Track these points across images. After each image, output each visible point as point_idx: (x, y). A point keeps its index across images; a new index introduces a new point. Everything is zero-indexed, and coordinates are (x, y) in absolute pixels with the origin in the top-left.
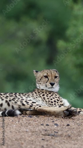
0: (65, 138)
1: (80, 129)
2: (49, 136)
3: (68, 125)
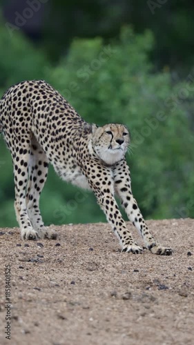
0: (54, 265)
3: (58, 245)
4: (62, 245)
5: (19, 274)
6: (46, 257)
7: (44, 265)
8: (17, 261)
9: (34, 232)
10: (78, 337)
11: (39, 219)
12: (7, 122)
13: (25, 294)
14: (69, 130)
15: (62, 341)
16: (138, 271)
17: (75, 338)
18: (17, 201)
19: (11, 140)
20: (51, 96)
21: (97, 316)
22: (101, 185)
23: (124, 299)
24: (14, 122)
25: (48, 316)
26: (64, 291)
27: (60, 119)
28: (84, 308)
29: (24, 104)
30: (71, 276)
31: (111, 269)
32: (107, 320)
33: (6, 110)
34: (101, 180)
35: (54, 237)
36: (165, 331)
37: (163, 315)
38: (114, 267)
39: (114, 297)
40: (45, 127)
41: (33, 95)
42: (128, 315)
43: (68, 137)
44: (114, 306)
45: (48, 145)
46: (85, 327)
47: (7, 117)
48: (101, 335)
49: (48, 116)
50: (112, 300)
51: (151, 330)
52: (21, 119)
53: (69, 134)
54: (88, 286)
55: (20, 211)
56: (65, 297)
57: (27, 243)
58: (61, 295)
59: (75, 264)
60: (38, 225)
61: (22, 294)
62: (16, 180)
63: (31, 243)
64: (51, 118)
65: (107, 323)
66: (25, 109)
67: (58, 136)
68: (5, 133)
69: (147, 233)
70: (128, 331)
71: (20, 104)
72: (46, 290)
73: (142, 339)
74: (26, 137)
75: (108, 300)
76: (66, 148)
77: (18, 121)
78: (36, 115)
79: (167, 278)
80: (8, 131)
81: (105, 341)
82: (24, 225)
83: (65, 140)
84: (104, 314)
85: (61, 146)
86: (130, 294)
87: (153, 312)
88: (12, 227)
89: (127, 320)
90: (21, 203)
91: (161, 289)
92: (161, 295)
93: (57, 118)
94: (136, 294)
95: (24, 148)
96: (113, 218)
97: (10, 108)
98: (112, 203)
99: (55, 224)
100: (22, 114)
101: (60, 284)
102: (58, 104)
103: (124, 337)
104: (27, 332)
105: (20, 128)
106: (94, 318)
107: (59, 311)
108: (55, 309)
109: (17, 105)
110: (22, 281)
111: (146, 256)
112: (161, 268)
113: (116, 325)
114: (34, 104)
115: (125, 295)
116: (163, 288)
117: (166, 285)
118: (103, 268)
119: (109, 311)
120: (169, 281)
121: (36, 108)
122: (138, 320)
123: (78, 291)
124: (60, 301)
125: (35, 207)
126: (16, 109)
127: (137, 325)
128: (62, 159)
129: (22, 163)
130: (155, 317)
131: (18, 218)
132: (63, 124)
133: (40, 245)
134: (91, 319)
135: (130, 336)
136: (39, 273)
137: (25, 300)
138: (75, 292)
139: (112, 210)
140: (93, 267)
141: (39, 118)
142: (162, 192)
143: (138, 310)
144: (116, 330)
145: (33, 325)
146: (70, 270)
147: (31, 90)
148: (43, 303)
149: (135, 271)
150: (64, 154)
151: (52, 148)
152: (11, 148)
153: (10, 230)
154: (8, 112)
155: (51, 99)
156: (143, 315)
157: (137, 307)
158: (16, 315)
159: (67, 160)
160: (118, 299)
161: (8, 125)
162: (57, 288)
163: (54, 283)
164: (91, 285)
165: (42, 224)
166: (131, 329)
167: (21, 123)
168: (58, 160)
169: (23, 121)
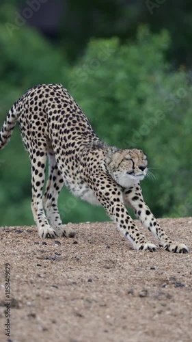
0: (72, 262)
1: (93, 249)
2: (47, 261)
3: (76, 243)
4: (79, 243)
5: (37, 272)
6: (63, 255)
7: (61, 263)
8: (36, 259)
9: (51, 230)
10: (95, 334)
11: (57, 218)
12: (25, 124)
13: (43, 292)
14: (78, 146)
15: (79, 339)
16: (154, 269)
17: (92, 335)
18: (34, 201)
19: (29, 142)
20: (65, 106)
21: (113, 314)
22: (111, 195)
23: (141, 296)
24: (31, 125)
25: (65, 313)
26: (81, 289)
27: (71, 133)
28: (101, 306)
29: (40, 110)
30: (88, 274)
31: (127, 267)
32: (124, 318)
33: (23, 113)
34: (110, 190)
35: (72, 236)
36: (181, 328)
37: (179, 312)
38: (130, 264)
39: (130, 294)
40: (57, 138)
41: (49, 102)
42: (145, 313)
43: (76, 153)
44: (131, 304)
45: (59, 158)
46: (102, 324)
47: (24, 120)
48: (118, 333)
49: (61, 128)
50: (129, 298)
51: (167, 327)
52: (38, 123)
53: (78, 150)
54: (105, 284)
55: (36, 211)
56: (82, 295)
57: (45, 241)
58: (78, 293)
59: (92, 262)
60: (56, 223)
61: (40, 292)
62: (34, 181)
63: (49, 241)
64: (63, 130)
65: (124, 320)
66: (41, 114)
67: (68, 150)
68: (24, 134)
69: (163, 235)
70: (144, 328)
71: (36, 109)
72: (64, 287)
73: (159, 336)
74: (43, 140)
75: (124, 297)
76: (75, 163)
77: (34, 125)
78: (51, 124)
79: (183, 275)
80: (26, 133)
81: (122, 338)
82: (42, 223)
83: (74, 155)
84: (121, 311)
85: (70, 161)
86: (146, 291)
87: (169, 309)
88: (30, 225)
89: (143, 318)
90: (38, 203)
91: (177, 286)
92: (177, 293)
93: (68, 132)
94: (153, 292)
95: (41, 151)
96: (125, 224)
97: (27, 111)
98: (123, 210)
99: (73, 223)
100: (39, 119)
101: (78, 281)
102: (71, 116)
103: (141, 335)
104: (45, 330)
105: (37, 132)
106: (111, 316)
107: (76, 309)
108: (72, 307)
109: (33, 109)
110: (40, 279)
111: (162, 254)
112: (177, 266)
113: (132, 323)
114: (49, 111)
115: (142, 293)
116: (180, 285)
117: (182, 283)
118: (120, 266)
119: (126, 308)
120: (186, 279)
121: (51, 117)
122: (154, 318)
123: (95, 289)
124: (78, 299)
125: (54, 205)
126: (33, 113)
127: (154, 322)
128: (71, 173)
129: (39, 164)
130: (172, 315)
131: (36, 217)
132: (73, 139)
133: (58, 242)
134: (108, 317)
135: (147, 333)
136: (56, 271)
137: (43, 298)
138: (93, 290)
139: (123, 216)
140: (110, 265)
141: (53, 127)
142: (178, 190)
143: (154, 307)
144: (133, 327)
145: (50, 322)
146: (88, 267)
147: (47, 96)
148: (61, 301)
149: (151, 269)
150: (73, 168)
151: (63, 161)
152: (29, 150)
153: (28, 228)
154: (26, 115)
155: (65, 109)
156: (160, 313)
157: (154, 304)
158: (34, 312)
159: (76, 175)
160: (135, 296)
161: (26, 127)
162: (74, 285)
163: (71, 280)
164: (108, 283)
165: (61, 222)
166: (148, 327)
167: (37, 127)
168: (68, 174)
169: (40, 125)
